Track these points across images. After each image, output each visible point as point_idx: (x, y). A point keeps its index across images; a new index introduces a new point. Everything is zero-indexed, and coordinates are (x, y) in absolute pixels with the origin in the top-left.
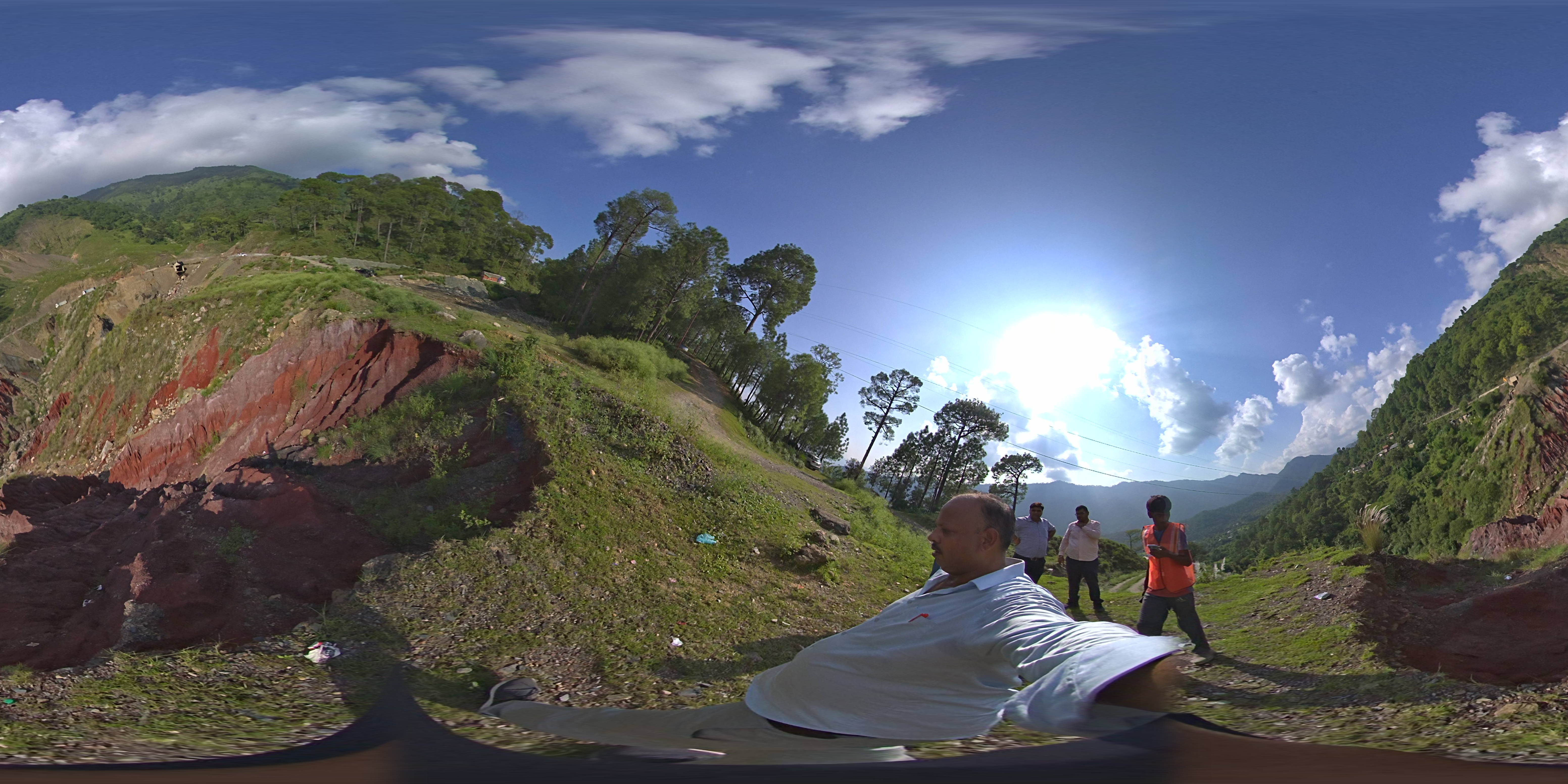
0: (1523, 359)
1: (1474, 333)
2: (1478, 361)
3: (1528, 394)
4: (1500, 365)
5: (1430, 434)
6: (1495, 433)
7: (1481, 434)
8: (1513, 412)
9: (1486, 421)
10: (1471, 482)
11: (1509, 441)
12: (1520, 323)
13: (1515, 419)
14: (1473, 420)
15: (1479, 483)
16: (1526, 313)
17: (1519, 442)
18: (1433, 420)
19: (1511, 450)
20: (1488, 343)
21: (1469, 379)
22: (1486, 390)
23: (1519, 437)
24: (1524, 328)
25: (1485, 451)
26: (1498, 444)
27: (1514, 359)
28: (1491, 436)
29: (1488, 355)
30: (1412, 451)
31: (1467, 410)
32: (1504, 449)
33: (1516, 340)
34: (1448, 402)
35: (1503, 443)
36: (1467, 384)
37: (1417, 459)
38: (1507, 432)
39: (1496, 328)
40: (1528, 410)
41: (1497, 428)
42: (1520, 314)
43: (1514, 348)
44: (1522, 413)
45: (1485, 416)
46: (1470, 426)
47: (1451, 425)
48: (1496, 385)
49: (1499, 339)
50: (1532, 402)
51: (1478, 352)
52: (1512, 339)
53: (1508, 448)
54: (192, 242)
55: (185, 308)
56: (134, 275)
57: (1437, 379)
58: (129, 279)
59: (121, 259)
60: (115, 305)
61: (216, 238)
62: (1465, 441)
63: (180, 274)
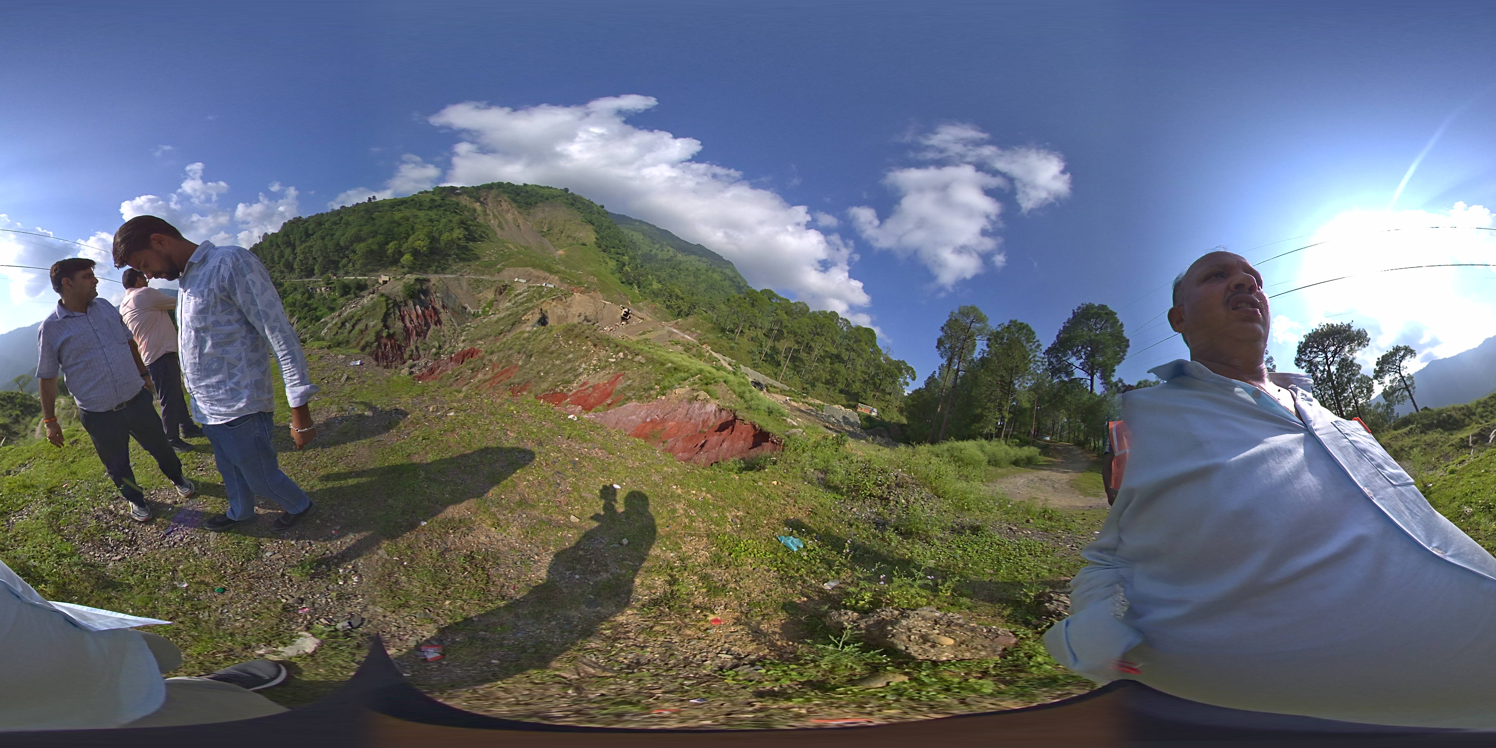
0: (404, 267)
1: (372, 222)
3: (391, 297)
4: (380, 261)
6: (345, 314)
7: (333, 310)
8: (370, 305)
9: (341, 301)
11: (354, 326)
12: (421, 237)
13: (369, 311)
14: (329, 294)
16: (432, 233)
17: (362, 331)
18: (291, 280)
19: (351, 335)
20: (380, 238)
21: (343, 258)
22: (353, 275)
23: (364, 327)
24: (422, 244)
25: (329, 325)
26: (343, 324)
27: (396, 262)
28: (339, 316)
29: (373, 247)
31: (328, 284)
32: (346, 331)
33: (408, 248)
35: (348, 326)
36: (338, 262)
38: (356, 318)
39: (395, 229)
40: (384, 310)
41: (348, 311)
42: (426, 229)
43: (401, 254)
44: (378, 310)
45: (342, 296)
46: (325, 299)
47: (308, 291)
48: (365, 275)
49: (393, 239)
50: (391, 305)
51: (365, 240)
52: (404, 247)
53: (350, 332)
54: (650, 300)
55: (609, 346)
56: (591, 297)
57: (312, 247)
58: (585, 297)
59: (591, 279)
60: (559, 310)
61: (668, 307)
62: (316, 309)
63: (623, 319)
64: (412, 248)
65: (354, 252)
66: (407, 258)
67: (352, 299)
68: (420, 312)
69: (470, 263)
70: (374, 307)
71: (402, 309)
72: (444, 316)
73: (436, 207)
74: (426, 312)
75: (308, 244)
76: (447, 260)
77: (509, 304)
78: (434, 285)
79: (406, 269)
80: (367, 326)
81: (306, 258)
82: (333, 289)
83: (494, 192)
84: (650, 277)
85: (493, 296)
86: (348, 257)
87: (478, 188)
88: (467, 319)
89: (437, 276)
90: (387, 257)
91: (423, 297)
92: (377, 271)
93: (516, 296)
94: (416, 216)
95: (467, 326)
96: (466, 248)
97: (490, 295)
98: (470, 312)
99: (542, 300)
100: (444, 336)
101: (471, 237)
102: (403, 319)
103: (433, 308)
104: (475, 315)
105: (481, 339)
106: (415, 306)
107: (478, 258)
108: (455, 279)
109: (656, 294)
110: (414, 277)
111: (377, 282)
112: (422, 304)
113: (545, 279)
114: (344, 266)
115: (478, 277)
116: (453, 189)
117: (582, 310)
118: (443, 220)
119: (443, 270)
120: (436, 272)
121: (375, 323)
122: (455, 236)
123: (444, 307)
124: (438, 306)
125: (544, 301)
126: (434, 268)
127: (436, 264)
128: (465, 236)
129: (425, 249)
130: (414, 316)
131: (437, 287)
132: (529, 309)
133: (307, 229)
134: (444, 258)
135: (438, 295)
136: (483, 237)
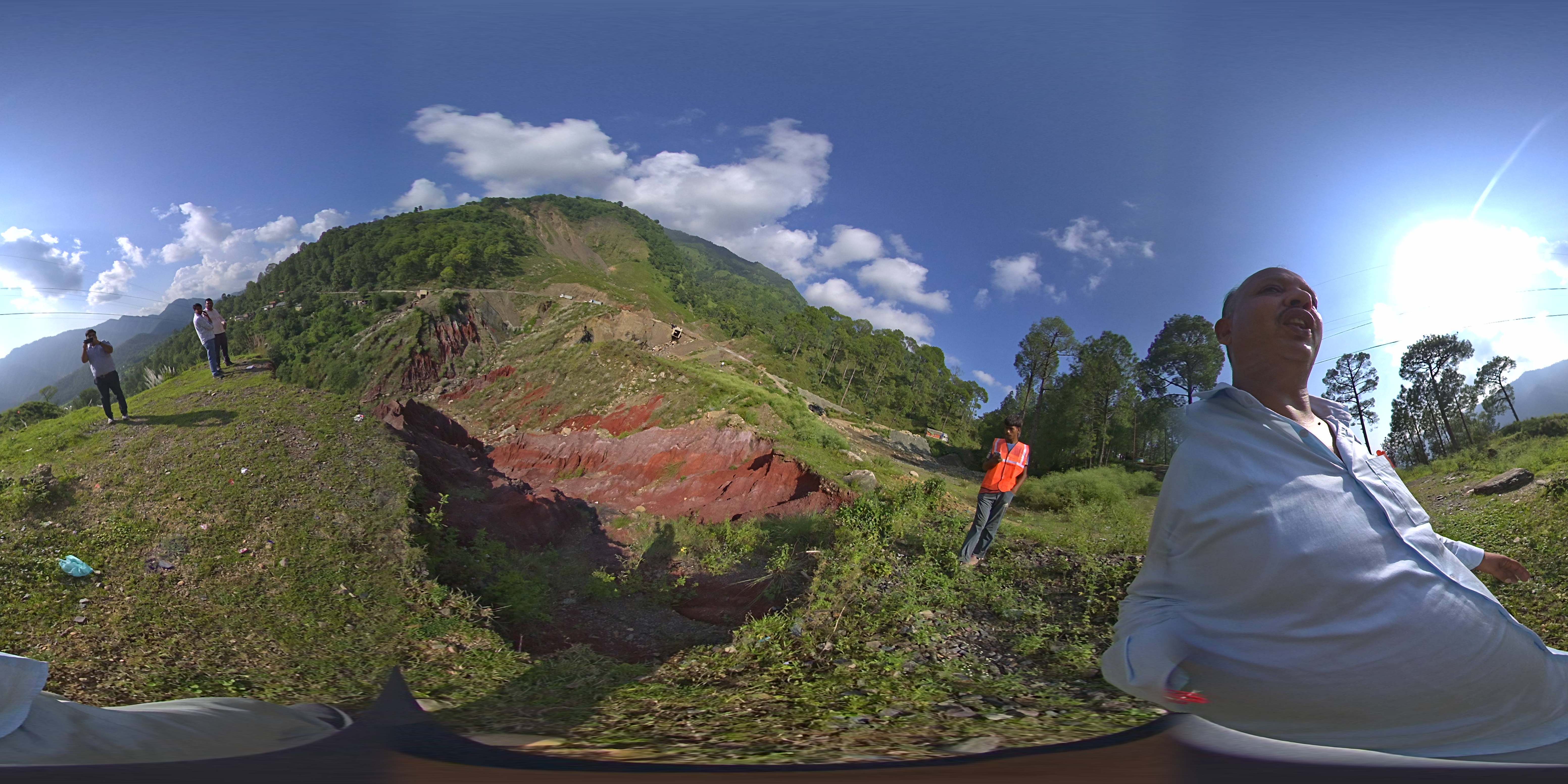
0: (443, 281)
1: (415, 234)
2: (400, 260)
3: (428, 312)
4: (419, 274)
5: (320, 304)
6: (379, 329)
7: (367, 324)
8: (405, 320)
9: (376, 315)
10: (338, 362)
11: (387, 341)
12: (464, 249)
13: (404, 327)
14: (365, 308)
15: (343, 366)
16: (476, 245)
17: (396, 347)
18: (327, 293)
19: (385, 351)
20: (421, 250)
21: (381, 270)
22: (392, 289)
23: (398, 343)
24: (464, 256)
25: (363, 340)
26: (376, 339)
27: (435, 275)
28: (374, 330)
29: (413, 259)
30: (297, 314)
31: (364, 297)
32: (379, 346)
33: (448, 261)
34: (350, 282)
35: (382, 341)
36: (377, 274)
37: (298, 322)
38: (390, 333)
39: (437, 241)
40: (420, 325)
41: (383, 325)
42: (469, 242)
43: (442, 267)
44: (413, 325)
45: (377, 310)
46: (360, 312)
47: (344, 304)
48: (404, 289)
49: (434, 251)
50: (427, 320)
51: (406, 252)
52: (445, 259)
53: (383, 347)
54: (704, 319)
55: (650, 365)
56: (640, 315)
57: (349, 258)
58: (634, 315)
59: (642, 296)
60: (606, 328)
61: (722, 327)
62: (350, 323)
63: (674, 338)
64: (454, 261)
65: (394, 264)
66: (447, 271)
67: (388, 314)
68: (457, 327)
69: (515, 278)
70: (410, 322)
71: (439, 324)
72: (483, 333)
73: (483, 219)
74: (464, 328)
75: (346, 255)
76: (490, 274)
77: (553, 321)
78: (473, 300)
79: (446, 283)
80: (401, 341)
81: (343, 270)
82: (368, 303)
83: (545, 204)
84: (705, 296)
85: (536, 313)
86: (386, 269)
87: (528, 200)
88: (508, 336)
89: (477, 291)
90: (428, 270)
91: (461, 312)
92: (416, 285)
93: (561, 313)
94: (461, 228)
95: (508, 344)
96: (510, 262)
97: (533, 311)
98: (511, 329)
99: (588, 317)
100: (482, 354)
101: (517, 251)
102: (438, 335)
103: (472, 324)
104: (517, 333)
105: (520, 357)
106: (452, 321)
107: (522, 273)
108: (497, 294)
109: (710, 314)
110: (453, 291)
111: (416, 296)
112: (460, 320)
113: (592, 296)
114: (383, 279)
115: (522, 293)
116: (502, 201)
117: (629, 329)
118: (489, 232)
119: (485, 284)
120: (478, 287)
121: (410, 339)
122: (499, 249)
123: (483, 323)
124: (477, 322)
125: (590, 319)
126: (476, 282)
127: (478, 278)
128: (510, 249)
129: (466, 262)
130: (450, 333)
131: (477, 302)
132: (572, 326)
133: (346, 239)
134: (487, 272)
135: (478, 310)
136: (530, 251)
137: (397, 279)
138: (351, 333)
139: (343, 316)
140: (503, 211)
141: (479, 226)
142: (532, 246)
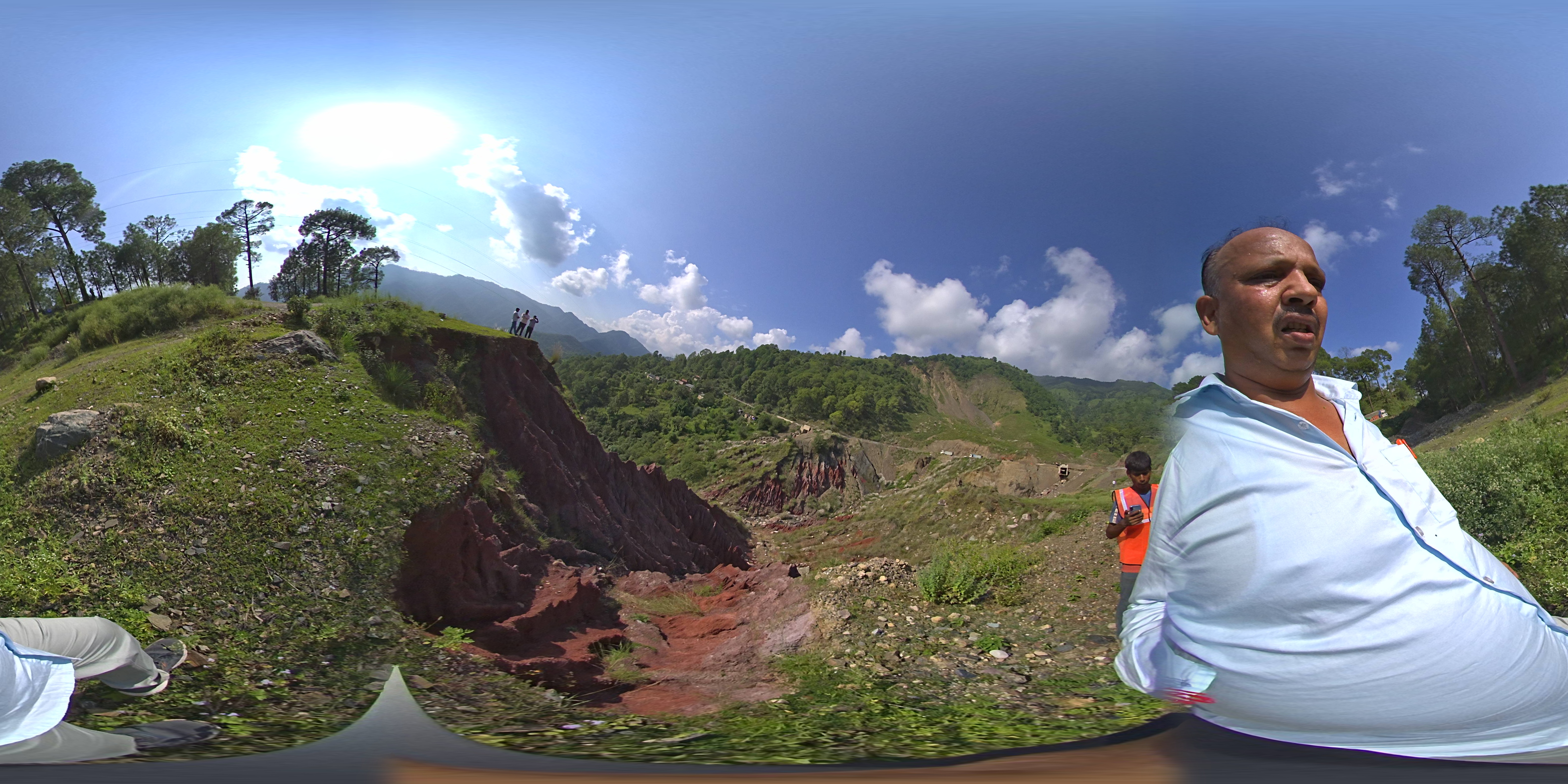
0: (829, 422)
1: (827, 371)
2: (803, 392)
3: (801, 445)
4: (812, 411)
5: (719, 403)
7: (743, 437)
8: (777, 446)
9: (757, 433)
10: (698, 455)
11: (750, 458)
12: (859, 398)
13: (772, 451)
14: (752, 424)
16: (870, 396)
17: (753, 466)
18: (732, 397)
19: (742, 464)
20: (822, 389)
21: (784, 398)
22: (783, 417)
23: (758, 463)
24: (857, 404)
25: (730, 448)
26: (742, 452)
27: (824, 416)
29: (813, 395)
30: (696, 400)
31: (757, 415)
32: (740, 459)
33: (842, 405)
34: (755, 397)
35: (745, 456)
36: (779, 400)
37: (692, 408)
38: (756, 452)
39: (839, 384)
40: (786, 455)
41: (756, 443)
42: (865, 391)
43: (833, 410)
44: (780, 453)
45: (761, 429)
46: (745, 425)
47: (737, 412)
48: (792, 420)
49: (833, 393)
50: (796, 453)
51: (810, 387)
52: (840, 403)
53: (742, 461)
58: (1016, 464)
59: (1027, 445)
60: (986, 481)
62: (731, 430)
63: (1062, 477)
64: (846, 406)
65: (796, 394)
66: (837, 414)
67: (766, 435)
68: (823, 469)
69: (900, 433)
70: (779, 449)
72: (850, 481)
74: (831, 471)
76: (878, 427)
77: (929, 477)
78: (852, 447)
79: (831, 425)
80: (762, 463)
82: (757, 420)
85: (914, 468)
86: (788, 398)
89: (858, 439)
91: (833, 455)
93: (939, 468)
96: (900, 417)
97: (911, 467)
101: (908, 408)
102: (801, 470)
103: (841, 470)
106: (820, 461)
107: (909, 429)
108: (878, 446)
111: (798, 429)
112: (830, 462)
113: (974, 451)
114: (782, 405)
115: (903, 448)
116: (906, 358)
117: (1012, 479)
118: (887, 386)
119: (870, 435)
120: (860, 436)
121: (770, 464)
122: (892, 403)
123: (854, 472)
124: (848, 469)
125: (968, 473)
126: (860, 431)
127: (865, 428)
128: (901, 405)
129: (857, 410)
130: (814, 472)
131: (854, 450)
132: (945, 481)
134: (875, 424)
135: (852, 458)
136: (921, 409)
137: (792, 409)
138: (726, 438)
139: (730, 422)
140: (905, 368)
141: (881, 379)
142: (923, 404)
